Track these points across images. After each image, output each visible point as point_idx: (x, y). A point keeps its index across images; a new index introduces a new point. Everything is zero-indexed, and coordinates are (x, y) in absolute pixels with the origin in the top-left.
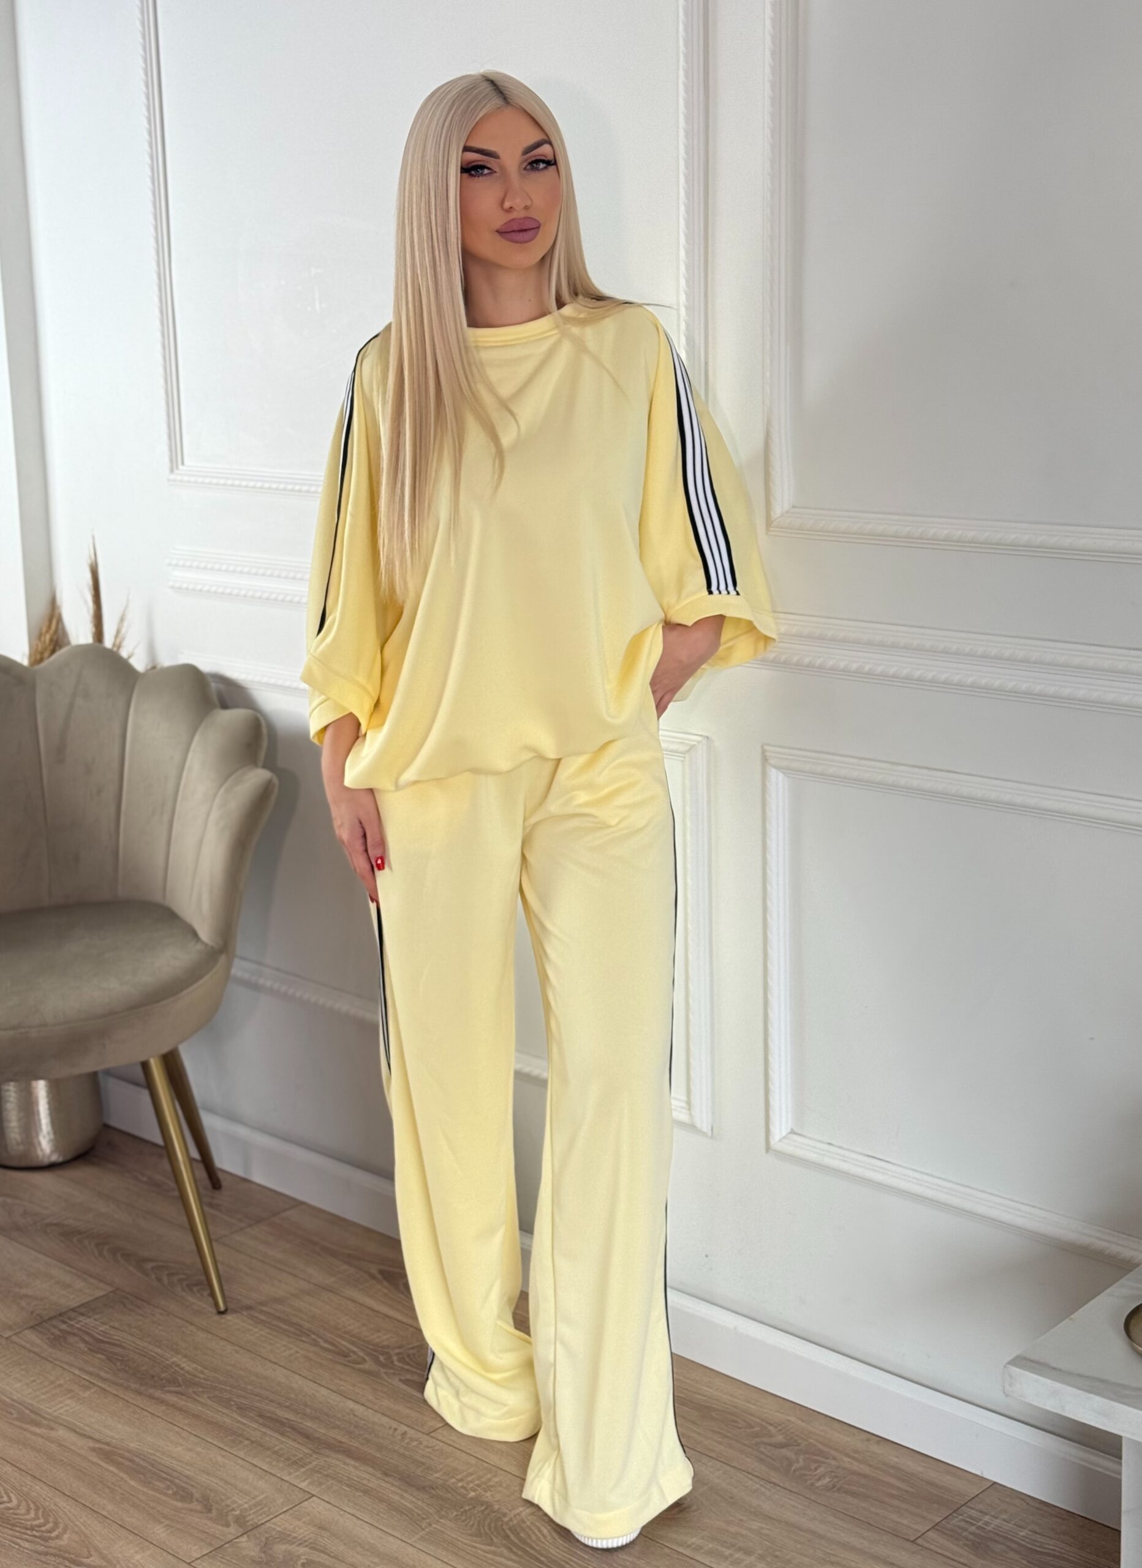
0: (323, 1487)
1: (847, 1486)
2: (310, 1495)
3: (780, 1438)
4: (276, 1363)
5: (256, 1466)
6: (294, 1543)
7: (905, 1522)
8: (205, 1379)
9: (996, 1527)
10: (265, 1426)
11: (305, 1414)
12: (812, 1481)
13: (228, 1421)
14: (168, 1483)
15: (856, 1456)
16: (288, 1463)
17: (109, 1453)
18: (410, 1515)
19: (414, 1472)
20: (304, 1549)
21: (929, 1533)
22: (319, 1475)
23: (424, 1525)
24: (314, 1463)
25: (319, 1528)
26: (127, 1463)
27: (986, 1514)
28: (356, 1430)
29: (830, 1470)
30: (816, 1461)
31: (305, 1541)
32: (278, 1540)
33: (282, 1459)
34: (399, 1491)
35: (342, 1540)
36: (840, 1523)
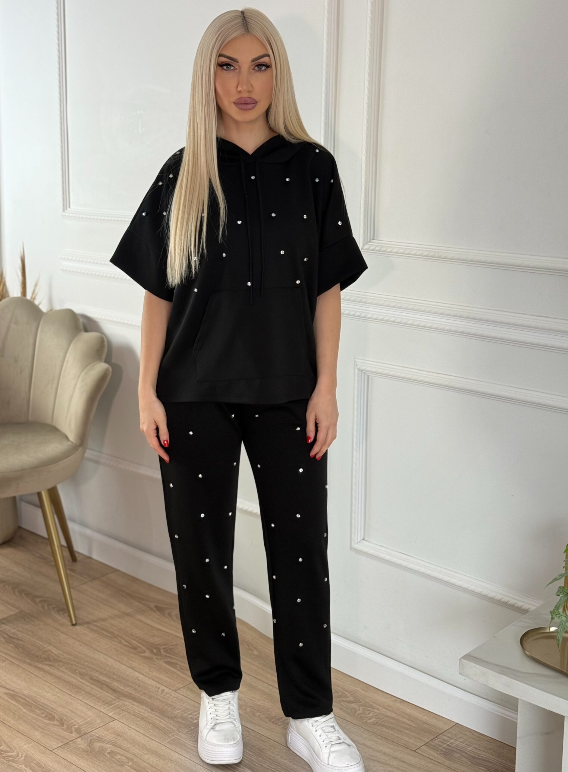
0: (121, 715)
1: (383, 723)
2: (114, 719)
3: (351, 699)
4: (100, 652)
5: (87, 704)
6: (104, 742)
7: (411, 741)
8: (64, 659)
9: (457, 745)
10: (92, 684)
11: (113, 679)
12: (366, 720)
13: (74, 681)
14: (43, 711)
15: (389, 708)
16: (104, 703)
17: (14, 696)
18: (164, 731)
19: (167, 710)
20: (111, 746)
21: (423, 747)
22: (120, 710)
23: (170, 736)
24: (117, 704)
25: (118, 735)
26: (22, 701)
27: (452, 739)
28: (139, 688)
29: (375, 714)
30: (368, 710)
31: (110, 742)
32: (97, 741)
33: (101, 701)
34: (159, 719)
35: (129, 742)
36: (379, 741)
